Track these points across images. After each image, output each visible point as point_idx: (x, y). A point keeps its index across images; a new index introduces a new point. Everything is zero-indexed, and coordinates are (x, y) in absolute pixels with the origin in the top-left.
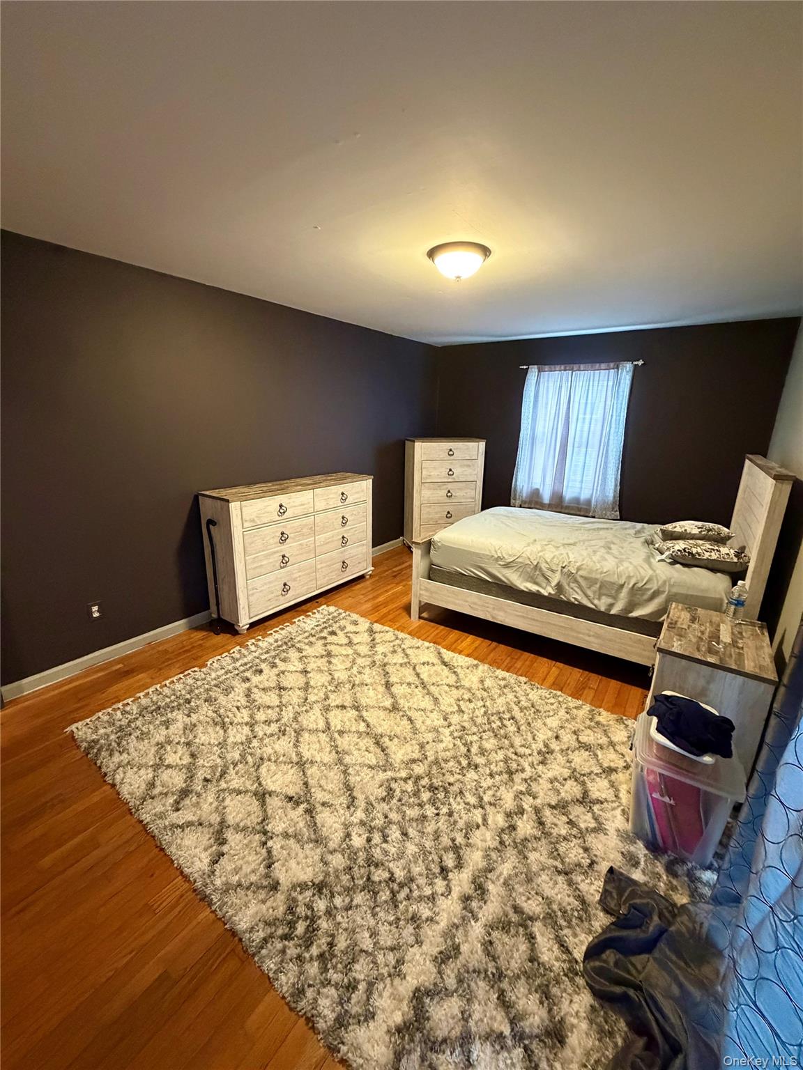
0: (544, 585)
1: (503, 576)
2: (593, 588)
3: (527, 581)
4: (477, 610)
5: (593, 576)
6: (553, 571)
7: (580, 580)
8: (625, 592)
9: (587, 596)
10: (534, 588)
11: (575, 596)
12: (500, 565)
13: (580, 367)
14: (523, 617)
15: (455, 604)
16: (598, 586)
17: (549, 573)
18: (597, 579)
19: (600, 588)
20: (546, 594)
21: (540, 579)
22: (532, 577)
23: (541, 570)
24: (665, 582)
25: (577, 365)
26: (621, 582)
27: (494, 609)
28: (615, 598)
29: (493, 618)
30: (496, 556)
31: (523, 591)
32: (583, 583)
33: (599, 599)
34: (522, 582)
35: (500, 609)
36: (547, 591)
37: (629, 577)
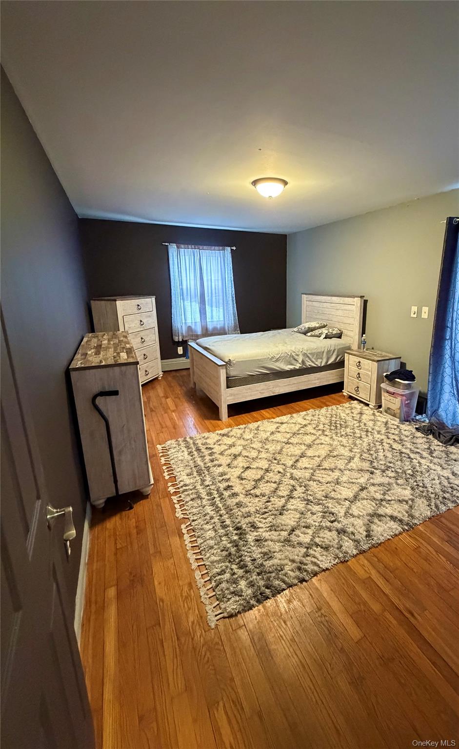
0: (295, 364)
1: (276, 366)
2: (314, 357)
3: (288, 365)
4: (263, 393)
5: (314, 351)
6: (298, 355)
7: (309, 355)
8: (325, 354)
9: (313, 362)
10: (292, 367)
11: (309, 364)
12: (273, 361)
13: (203, 247)
14: (289, 385)
15: (251, 395)
16: (315, 355)
17: (296, 357)
18: (315, 353)
19: (317, 356)
20: (298, 368)
21: (293, 362)
22: (289, 362)
23: (293, 357)
24: (335, 345)
25: (202, 247)
26: (323, 350)
27: (273, 388)
28: (322, 359)
29: (273, 393)
30: (271, 357)
31: (288, 371)
32: (310, 356)
33: (317, 361)
34: (286, 366)
35: (278, 386)
36: (298, 366)
37: (325, 347)
